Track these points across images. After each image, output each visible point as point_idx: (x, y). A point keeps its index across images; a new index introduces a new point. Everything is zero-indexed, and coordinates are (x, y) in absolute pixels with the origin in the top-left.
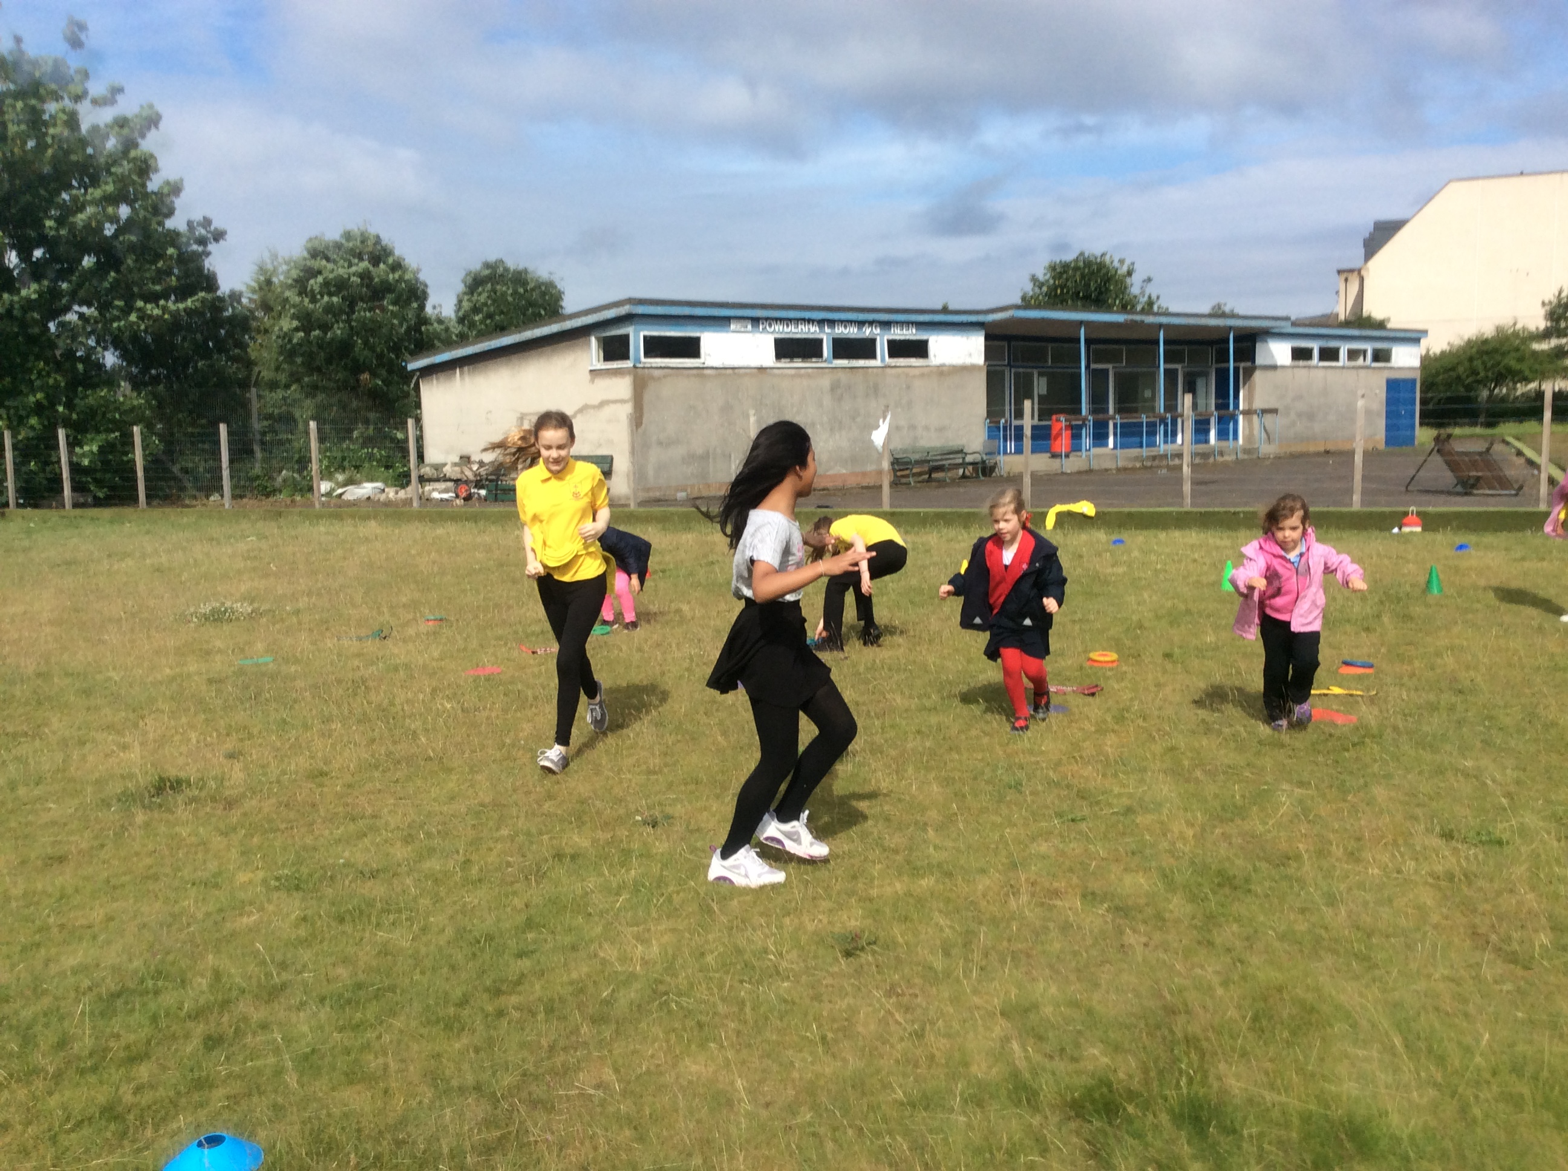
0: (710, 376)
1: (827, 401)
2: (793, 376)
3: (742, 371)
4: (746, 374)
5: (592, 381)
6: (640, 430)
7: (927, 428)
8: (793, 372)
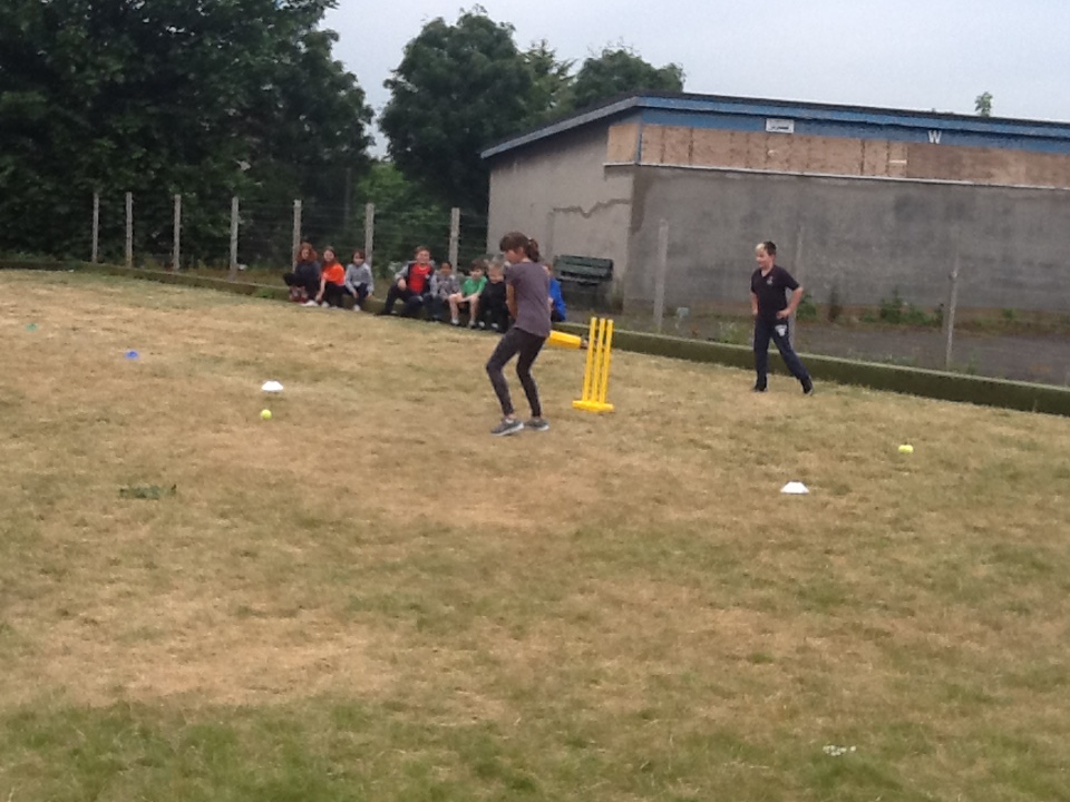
0: (733, 180)
1: (890, 219)
2: (844, 187)
3: (776, 177)
4: (780, 182)
5: (606, 178)
6: (637, 235)
7: (1030, 263)
8: (846, 182)
